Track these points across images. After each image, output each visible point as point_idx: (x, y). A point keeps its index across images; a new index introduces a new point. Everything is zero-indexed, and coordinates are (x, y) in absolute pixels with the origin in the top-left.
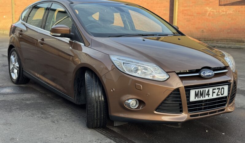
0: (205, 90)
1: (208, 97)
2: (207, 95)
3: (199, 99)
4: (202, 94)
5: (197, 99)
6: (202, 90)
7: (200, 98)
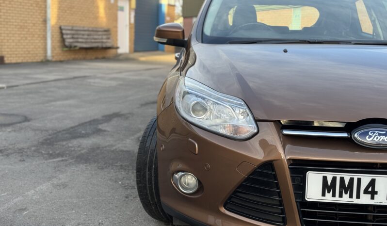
0: (359, 180)
1: (372, 198)
2: (366, 192)
3: (337, 200)
4: (347, 188)
5: (329, 198)
6: (347, 177)
7: (341, 196)
